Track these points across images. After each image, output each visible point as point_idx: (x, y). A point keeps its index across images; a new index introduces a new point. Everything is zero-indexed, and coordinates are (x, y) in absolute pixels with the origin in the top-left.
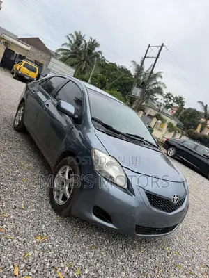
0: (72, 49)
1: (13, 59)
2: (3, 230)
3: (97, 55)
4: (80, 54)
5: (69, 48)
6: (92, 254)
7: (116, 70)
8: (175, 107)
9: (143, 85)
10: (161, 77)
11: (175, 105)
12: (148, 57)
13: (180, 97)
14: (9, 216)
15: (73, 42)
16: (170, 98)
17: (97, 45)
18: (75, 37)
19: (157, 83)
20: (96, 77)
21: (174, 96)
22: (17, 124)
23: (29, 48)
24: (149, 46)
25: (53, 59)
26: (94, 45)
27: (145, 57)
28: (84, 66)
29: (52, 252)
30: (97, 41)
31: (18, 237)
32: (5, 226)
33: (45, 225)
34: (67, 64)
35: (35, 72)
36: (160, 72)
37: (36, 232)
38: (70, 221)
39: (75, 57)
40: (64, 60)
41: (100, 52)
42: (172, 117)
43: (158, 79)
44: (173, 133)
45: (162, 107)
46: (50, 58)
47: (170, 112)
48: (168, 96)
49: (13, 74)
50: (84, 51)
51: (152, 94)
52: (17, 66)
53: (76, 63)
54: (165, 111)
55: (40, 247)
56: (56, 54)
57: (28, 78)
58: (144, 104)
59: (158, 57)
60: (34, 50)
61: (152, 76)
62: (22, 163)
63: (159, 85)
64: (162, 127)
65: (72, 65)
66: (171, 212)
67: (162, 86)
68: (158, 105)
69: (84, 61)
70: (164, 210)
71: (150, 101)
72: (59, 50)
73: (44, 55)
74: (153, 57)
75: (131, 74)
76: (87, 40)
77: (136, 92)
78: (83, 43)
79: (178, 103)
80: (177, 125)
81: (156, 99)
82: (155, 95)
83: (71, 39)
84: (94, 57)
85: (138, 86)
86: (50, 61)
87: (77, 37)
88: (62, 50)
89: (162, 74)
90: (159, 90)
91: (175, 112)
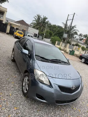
0: (37, 22)
1: (13, 30)
2: (1, 106)
3: (47, 23)
4: (40, 23)
5: (35, 22)
6: (38, 114)
7: (55, 28)
8: (84, 39)
9: (68, 32)
10: (76, 27)
11: (84, 38)
12: (69, 20)
13: (86, 35)
14: (4, 99)
15: (37, 19)
16: (81, 36)
17: (46, 18)
18: (37, 17)
19: (75, 30)
20: (47, 32)
21: (83, 35)
22: (12, 58)
23: (19, 25)
24: (69, 15)
25: (29, 28)
26: (45, 19)
27: (67, 20)
28: (42, 28)
29: (20, 114)
30: (46, 17)
31: (7, 108)
32: (2, 104)
33: (19, 102)
34: (35, 29)
35: (22, 34)
36: (75, 25)
37: (14, 105)
38: (30, 99)
39: (38, 25)
40: (34, 27)
41: (48, 21)
42: (84, 44)
43: (75, 29)
44: (85, 51)
45: (78, 40)
46: (28, 27)
47: (82, 42)
48: (81, 35)
49: (14, 36)
50: (41, 22)
51: (73, 35)
52: (15, 33)
53: (39, 28)
54: (80, 42)
55: (15, 112)
56: (31, 25)
57: (20, 37)
58: (70, 40)
59: (73, 19)
60: (22, 25)
61: (72, 28)
62: (13, 75)
63: (76, 31)
64: (79, 49)
65: (37, 29)
66: (72, 93)
67: (77, 31)
68: (76, 40)
69: (42, 26)
70: (68, 93)
71: (73, 38)
72: (31, 23)
73: (25, 26)
74: (71, 20)
75: (62, 28)
76: (42, 17)
77: (65, 36)
78: (41, 19)
79: (85, 38)
80: (87, 47)
81: (75, 37)
82: (75, 35)
83: (36, 18)
84: (46, 24)
85: (66, 33)
86: (28, 29)
87: (38, 17)
88: (33, 23)
89: (76, 26)
90: (76, 33)
91: (85, 41)
